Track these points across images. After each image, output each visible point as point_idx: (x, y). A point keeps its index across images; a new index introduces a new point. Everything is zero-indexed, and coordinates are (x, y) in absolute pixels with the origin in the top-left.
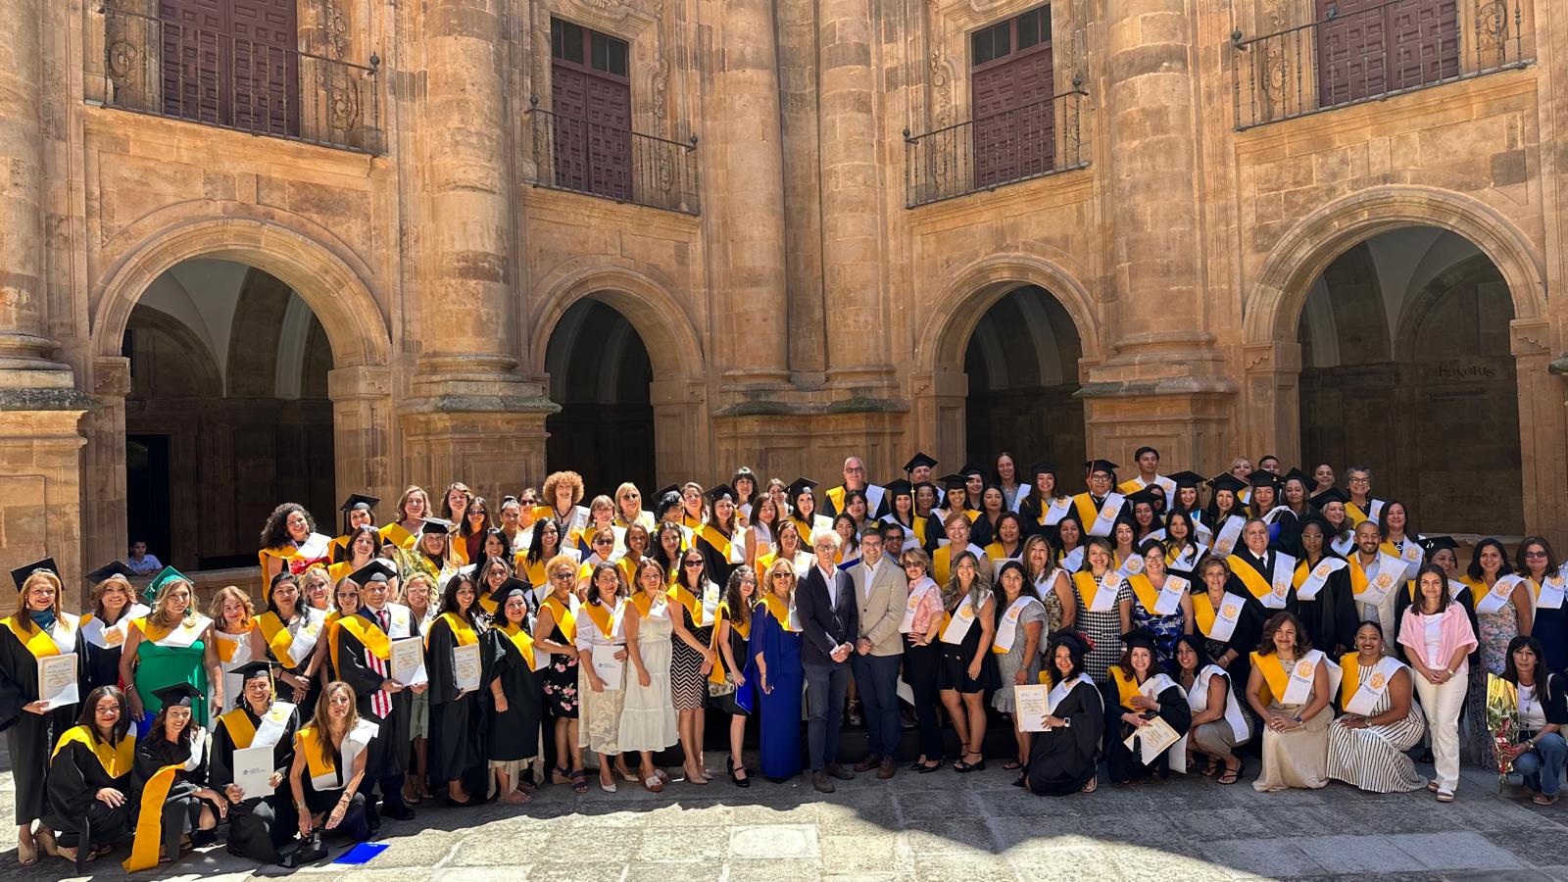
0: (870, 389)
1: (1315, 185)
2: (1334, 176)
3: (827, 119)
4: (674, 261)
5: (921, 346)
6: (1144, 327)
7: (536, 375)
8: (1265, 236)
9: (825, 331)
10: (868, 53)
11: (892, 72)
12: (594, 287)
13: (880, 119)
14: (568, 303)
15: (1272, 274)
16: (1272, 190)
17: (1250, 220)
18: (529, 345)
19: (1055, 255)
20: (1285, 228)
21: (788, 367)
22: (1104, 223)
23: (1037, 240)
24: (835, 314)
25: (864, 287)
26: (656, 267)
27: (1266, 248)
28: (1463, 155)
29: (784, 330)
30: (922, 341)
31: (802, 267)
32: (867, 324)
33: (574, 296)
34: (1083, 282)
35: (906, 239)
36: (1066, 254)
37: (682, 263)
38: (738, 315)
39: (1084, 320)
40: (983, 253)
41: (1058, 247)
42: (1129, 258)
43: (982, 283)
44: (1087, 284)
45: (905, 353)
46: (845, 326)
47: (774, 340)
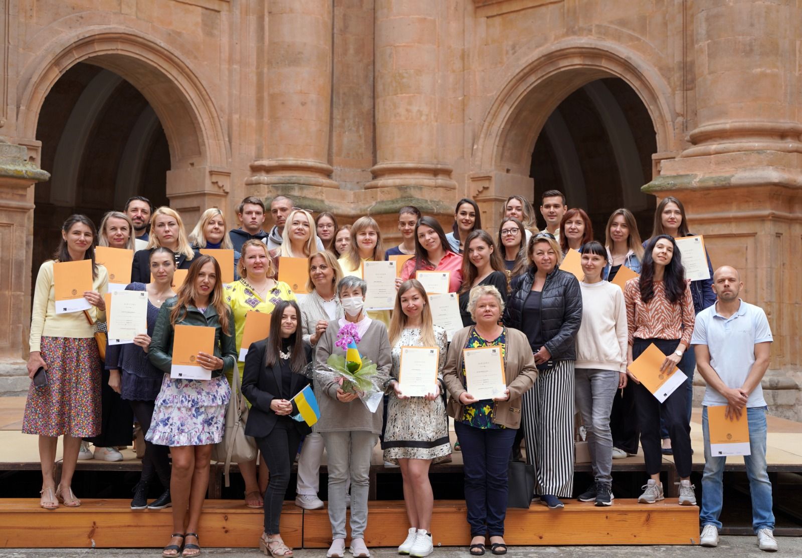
0: (420, 187)
4: (200, 32)
5: (481, 141)
6: (722, 114)
7: (26, 141)
9: (374, 124)
12: (101, 49)
14: (68, 63)
18: (18, 108)
19: (631, 38)
21: (330, 162)
23: (611, 22)
24: (384, 101)
25: (419, 72)
26: (179, 34)
29: (325, 117)
30: (482, 136)
31: (351, 51)
32: (421, 115)
33: (77, 57)
34: (661, 69)
35: (469, 21)
36: (643, 38)
37: (210, 34)
38: (272, 97)
39: (659, 110)
40: (553, 37)
41: (634, 30)
42: (709, 36)
43: (550, 71)
44: (665, 71)
45: (463, 150)
46: (395, 116)
47: (314, 127)
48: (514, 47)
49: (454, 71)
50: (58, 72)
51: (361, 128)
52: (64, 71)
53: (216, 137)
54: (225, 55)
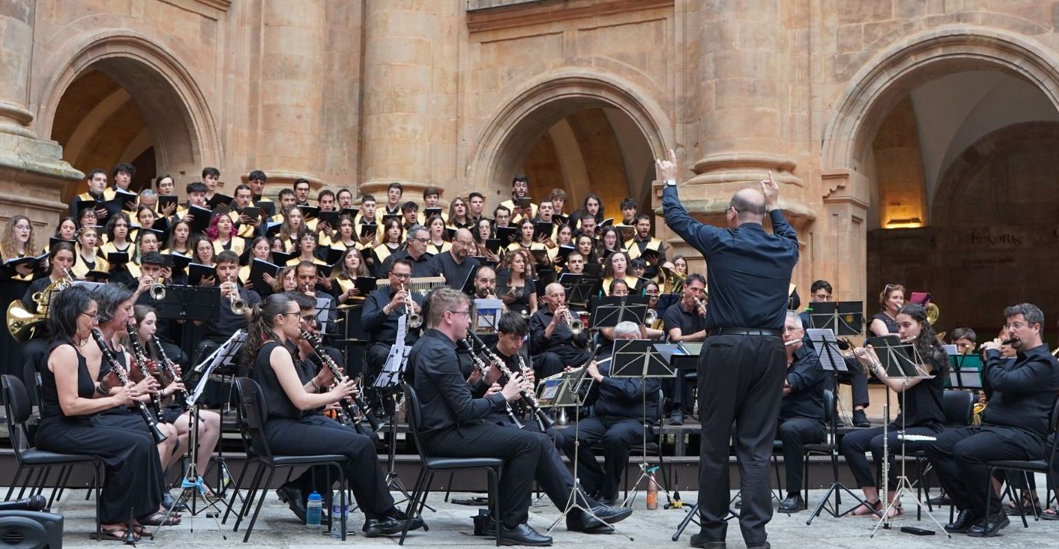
1: (893, 19)
2: (912, 12)
4: (198, 39)
5: (475, 162)
6: (728, 146)
8: (844, 63)
12: (112, 52)
14: (83, 64)
15: (850, 103)
16: (853, 22)
17: (832, 49)
19: (631, 72)
20: (865, 59)
22: (685, 42)
23: (610, 56)
24: (378, 119)
25: (414, 91)
26: (180, 40)
27: (845, 78)
30: (476, 157)
31: (336, 67)
32: (416, 134)
33: (90, 58)
34: (660, 102)
35: (464, 45)
36: (642, 73)
37: (207, 43)
38: (268, 108)
39: (659, 140)
40: (551, 65)
41: (633, 65)
42: (716, 75)
43: (548, 98)
44: (664, 104)
45: (456, 171)
46: (390, 134)
47: (308, 140)
48: (509, 73)
49: (446, 93)
50: (73, 72)
51: (345, 145)
52: (78, 73)
53: (211, 146)
54: (220, 64)
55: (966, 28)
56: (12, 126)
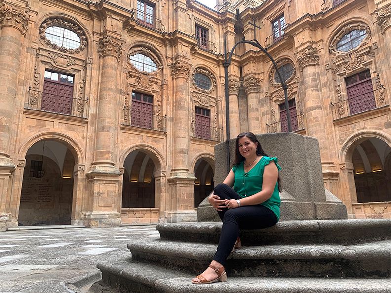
1: (350, 130)
2: (354, 129)
3: (250, 122)
8: (341, 141)
10: (258, 109)
11: (263, 113)
13: (261, 122)
15: (343, 148)
17: (338, 138)
20: (345, 139)
27: (342, 143)
28: (378, 123)
55: (365, 130)
56: (185, 171)
